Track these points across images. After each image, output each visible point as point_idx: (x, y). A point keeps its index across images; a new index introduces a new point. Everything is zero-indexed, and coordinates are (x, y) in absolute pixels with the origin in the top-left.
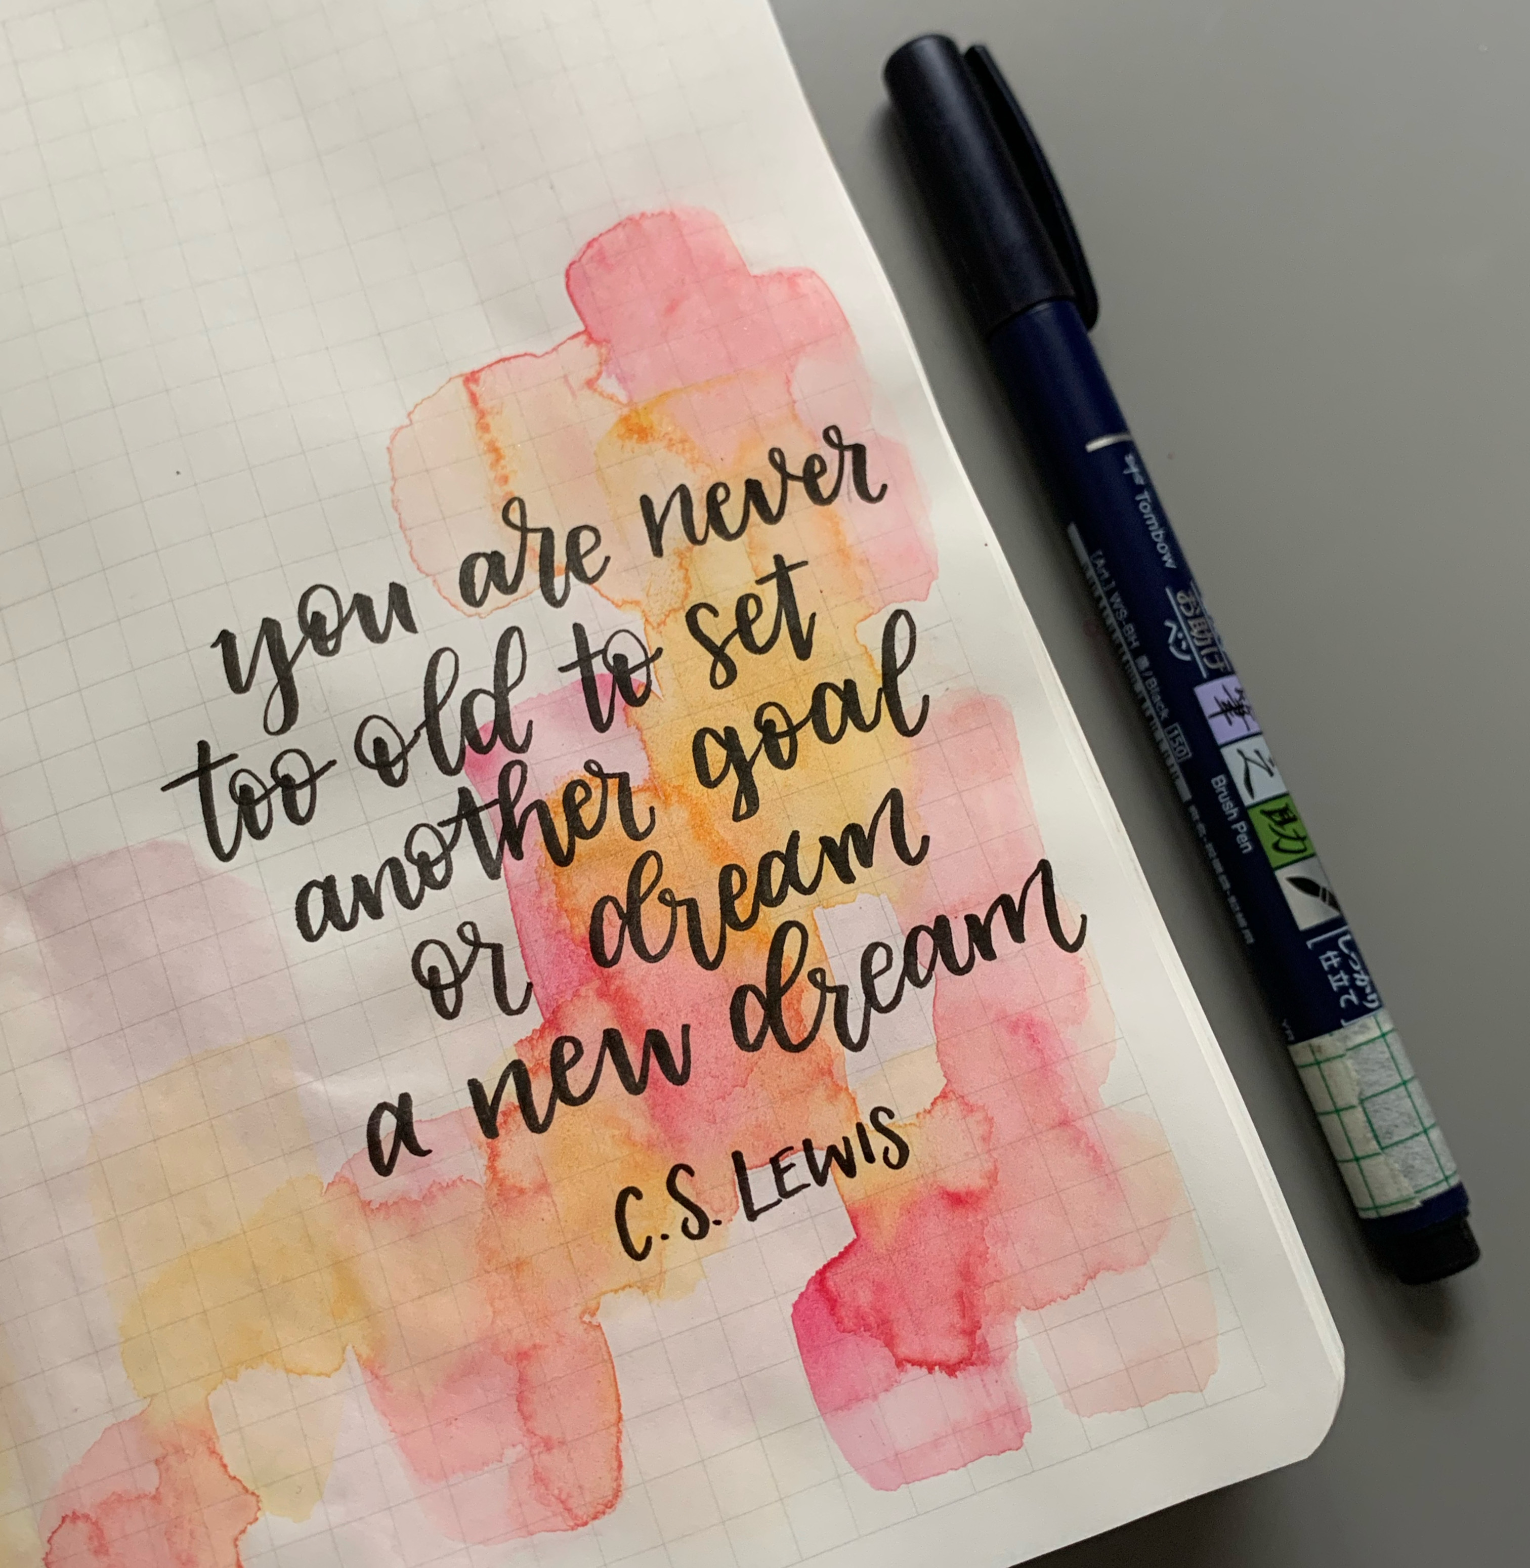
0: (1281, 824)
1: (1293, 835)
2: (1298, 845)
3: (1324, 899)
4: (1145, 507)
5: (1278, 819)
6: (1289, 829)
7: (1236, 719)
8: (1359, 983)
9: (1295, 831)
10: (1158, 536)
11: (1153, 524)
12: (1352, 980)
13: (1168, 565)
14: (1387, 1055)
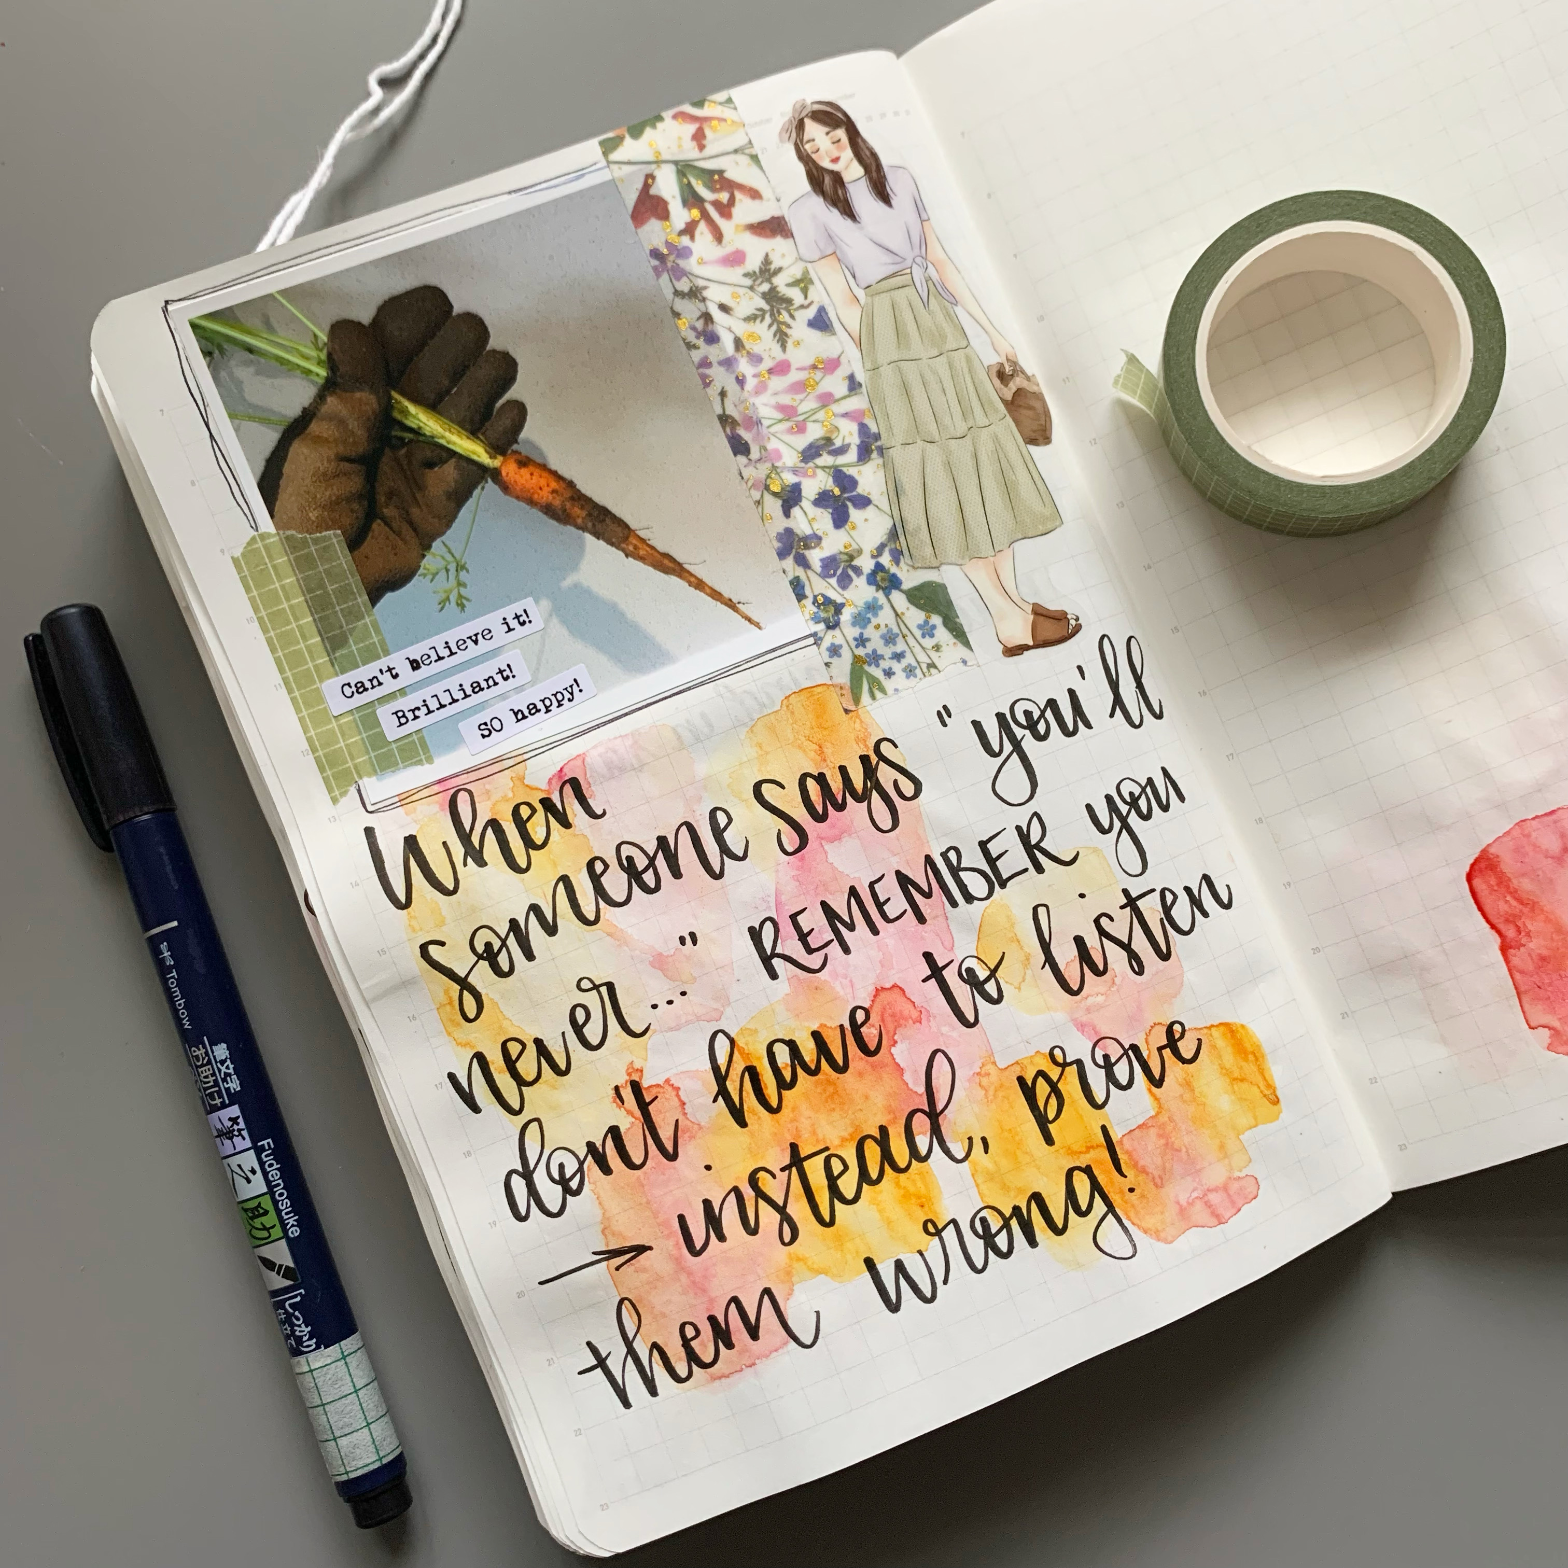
0: (252, 1218)
1: (260, 1227)
2: (265, 1234)
3: (278, 1273)
4: (172, 983)
5: (251, 1215)
6: (257, 1223)
7: (227, 1142)
8: (297, 1333)
9: (262, 1224)
10: (180, 1005)
11: (177, 996)
12: (293, 1331)
13: (186, 1027)
14: (313, 1385)
